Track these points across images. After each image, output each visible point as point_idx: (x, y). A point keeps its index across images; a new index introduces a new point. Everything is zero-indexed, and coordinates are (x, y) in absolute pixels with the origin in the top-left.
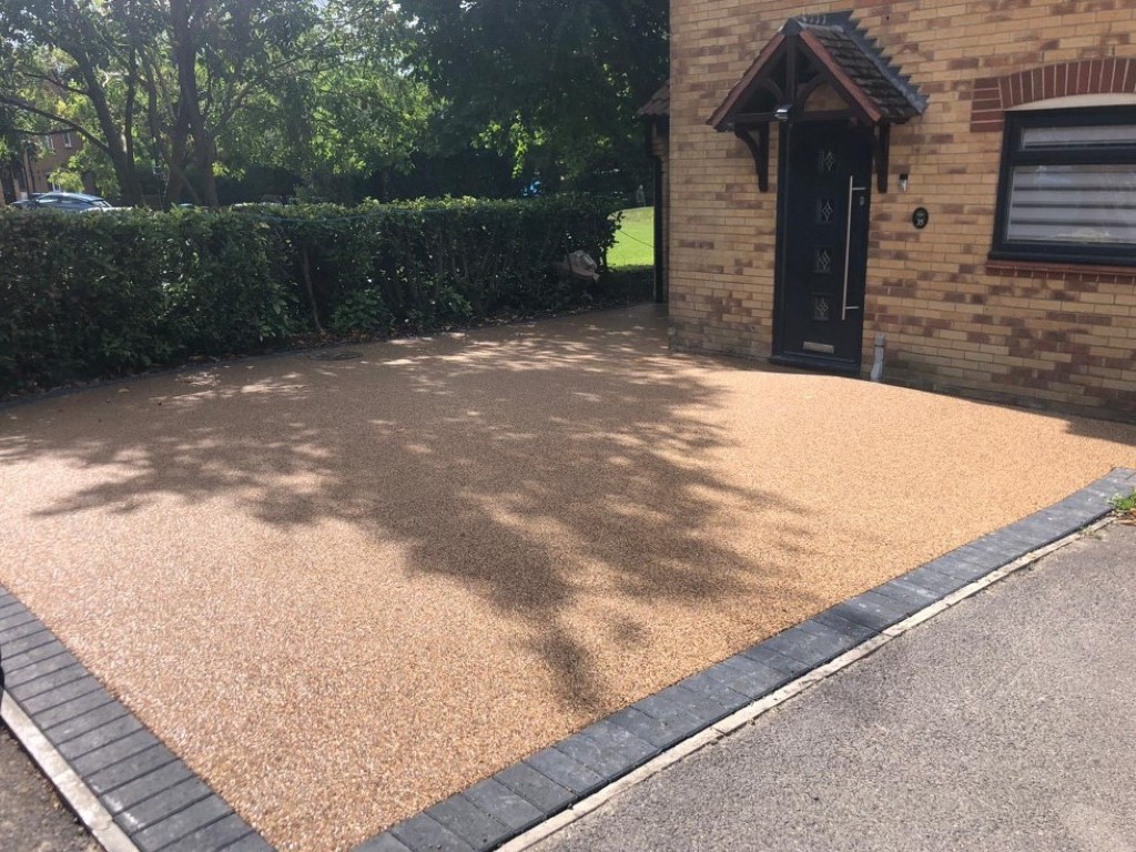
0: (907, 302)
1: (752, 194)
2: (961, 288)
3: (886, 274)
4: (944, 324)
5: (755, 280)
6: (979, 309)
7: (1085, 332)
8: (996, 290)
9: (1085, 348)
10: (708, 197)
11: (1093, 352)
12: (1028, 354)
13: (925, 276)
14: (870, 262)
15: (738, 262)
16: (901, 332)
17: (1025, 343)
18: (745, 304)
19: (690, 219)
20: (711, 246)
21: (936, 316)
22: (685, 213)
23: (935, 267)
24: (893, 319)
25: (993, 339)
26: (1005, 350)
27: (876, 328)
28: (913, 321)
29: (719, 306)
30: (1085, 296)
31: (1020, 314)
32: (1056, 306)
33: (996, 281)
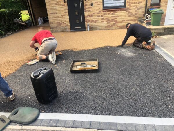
0: (92, 18)
1: (62, 3)
2: (99, 15)
3: (88, 14)
4: (97, 21)
5: (66, 18)
6: (102, 17)
7: (116, 18)
8: (104, 14)
9: (117, 21)
10: (54, 4)
11: (118, 21)
12: (110, 23)
13: (94, 13)
14: (85, 12)
15: (62, 15)
16: (91, 23)
17: (109, 21)
18: (64, 22)
19: (51, 9)
20: (56, 13)
21: (96, 19)
22: (50, 8)
23: (95, 12)
24: (90, 21)
25: (105, 21)
26: (106, 23)
27: (87, 23)
28: (93, 21)
29: (60, 24)
30: (116, 13)
31: (108, 17)
32: (112, 15)
33: (104, 13)
